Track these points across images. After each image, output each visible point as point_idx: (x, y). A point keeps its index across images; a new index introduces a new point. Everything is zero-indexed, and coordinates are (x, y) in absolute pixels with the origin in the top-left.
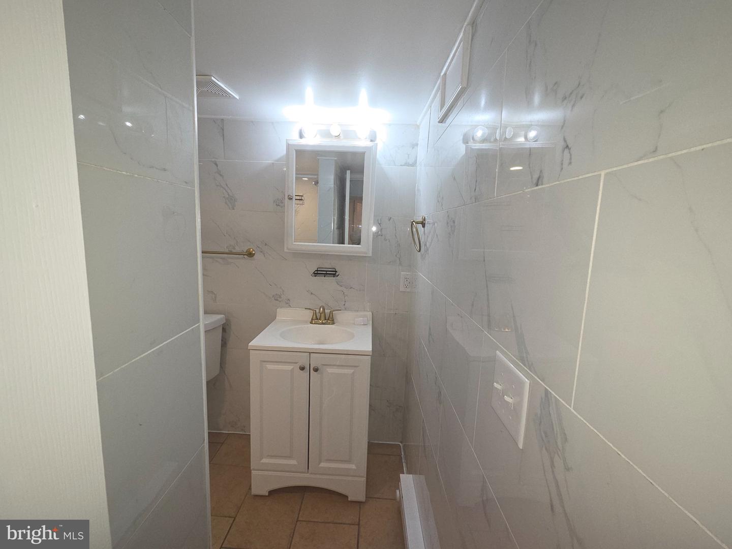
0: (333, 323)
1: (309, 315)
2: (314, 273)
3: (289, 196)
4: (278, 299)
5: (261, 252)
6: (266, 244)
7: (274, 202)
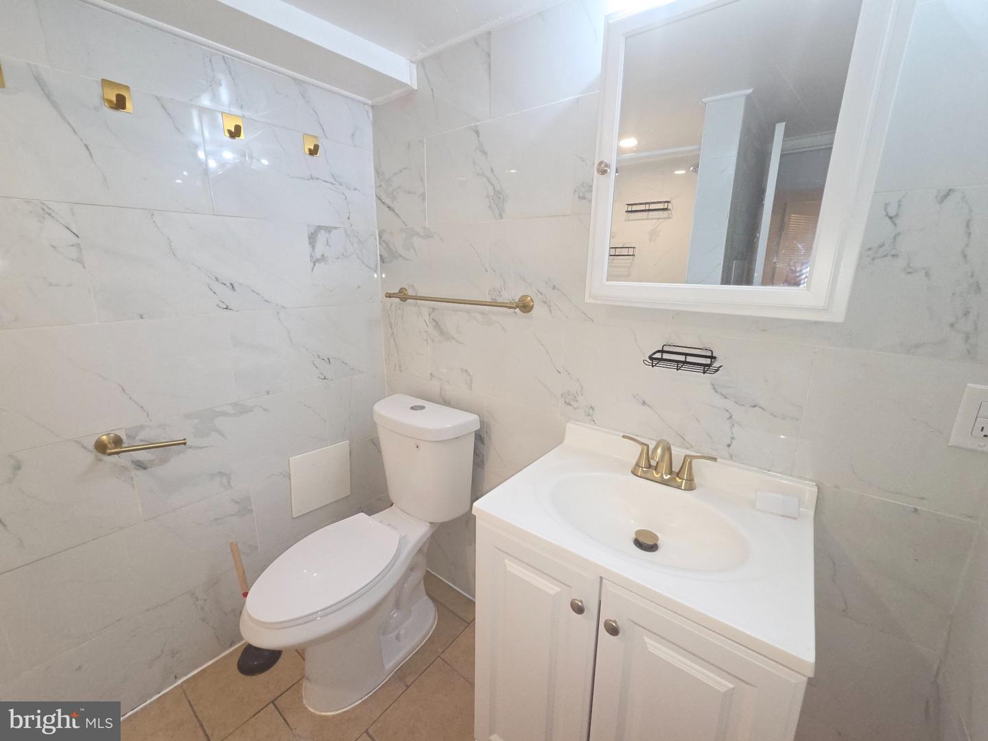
0: (690, 487)
1: (632, 453)
2: (651, 358)
3: (601, 163)
4: (572, 402)
5: (545, 303)
6: (554, 287)
7: (575, 191)
